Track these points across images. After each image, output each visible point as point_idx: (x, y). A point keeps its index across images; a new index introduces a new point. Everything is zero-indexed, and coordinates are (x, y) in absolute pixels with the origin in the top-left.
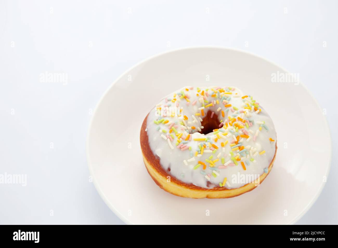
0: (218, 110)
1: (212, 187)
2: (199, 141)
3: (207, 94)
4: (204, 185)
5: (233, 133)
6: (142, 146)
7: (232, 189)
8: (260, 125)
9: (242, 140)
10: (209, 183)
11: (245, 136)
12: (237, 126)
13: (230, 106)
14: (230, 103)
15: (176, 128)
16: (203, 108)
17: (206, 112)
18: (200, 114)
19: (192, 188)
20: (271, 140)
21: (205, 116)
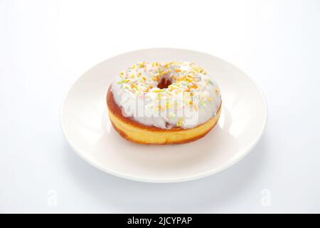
0: (171, 76)
1: (170, 128)
2: (156, 92)
3: (161, 66)
4: (163, 126)
5: (184, 85)
6: (109, 105)
7: (187, 129)
8: (206, 80)
9: (192, 89)
10: (167, 124)
11: (195, 86)
12: (187, 80)
13: (180, 71)
14: (180, 69)
15: (137, 84)
16: (158, 74)
17: (161, 79)
18: (156, 79)
19: (153, 131)
20: (216, 91)
21: (160, 82)
